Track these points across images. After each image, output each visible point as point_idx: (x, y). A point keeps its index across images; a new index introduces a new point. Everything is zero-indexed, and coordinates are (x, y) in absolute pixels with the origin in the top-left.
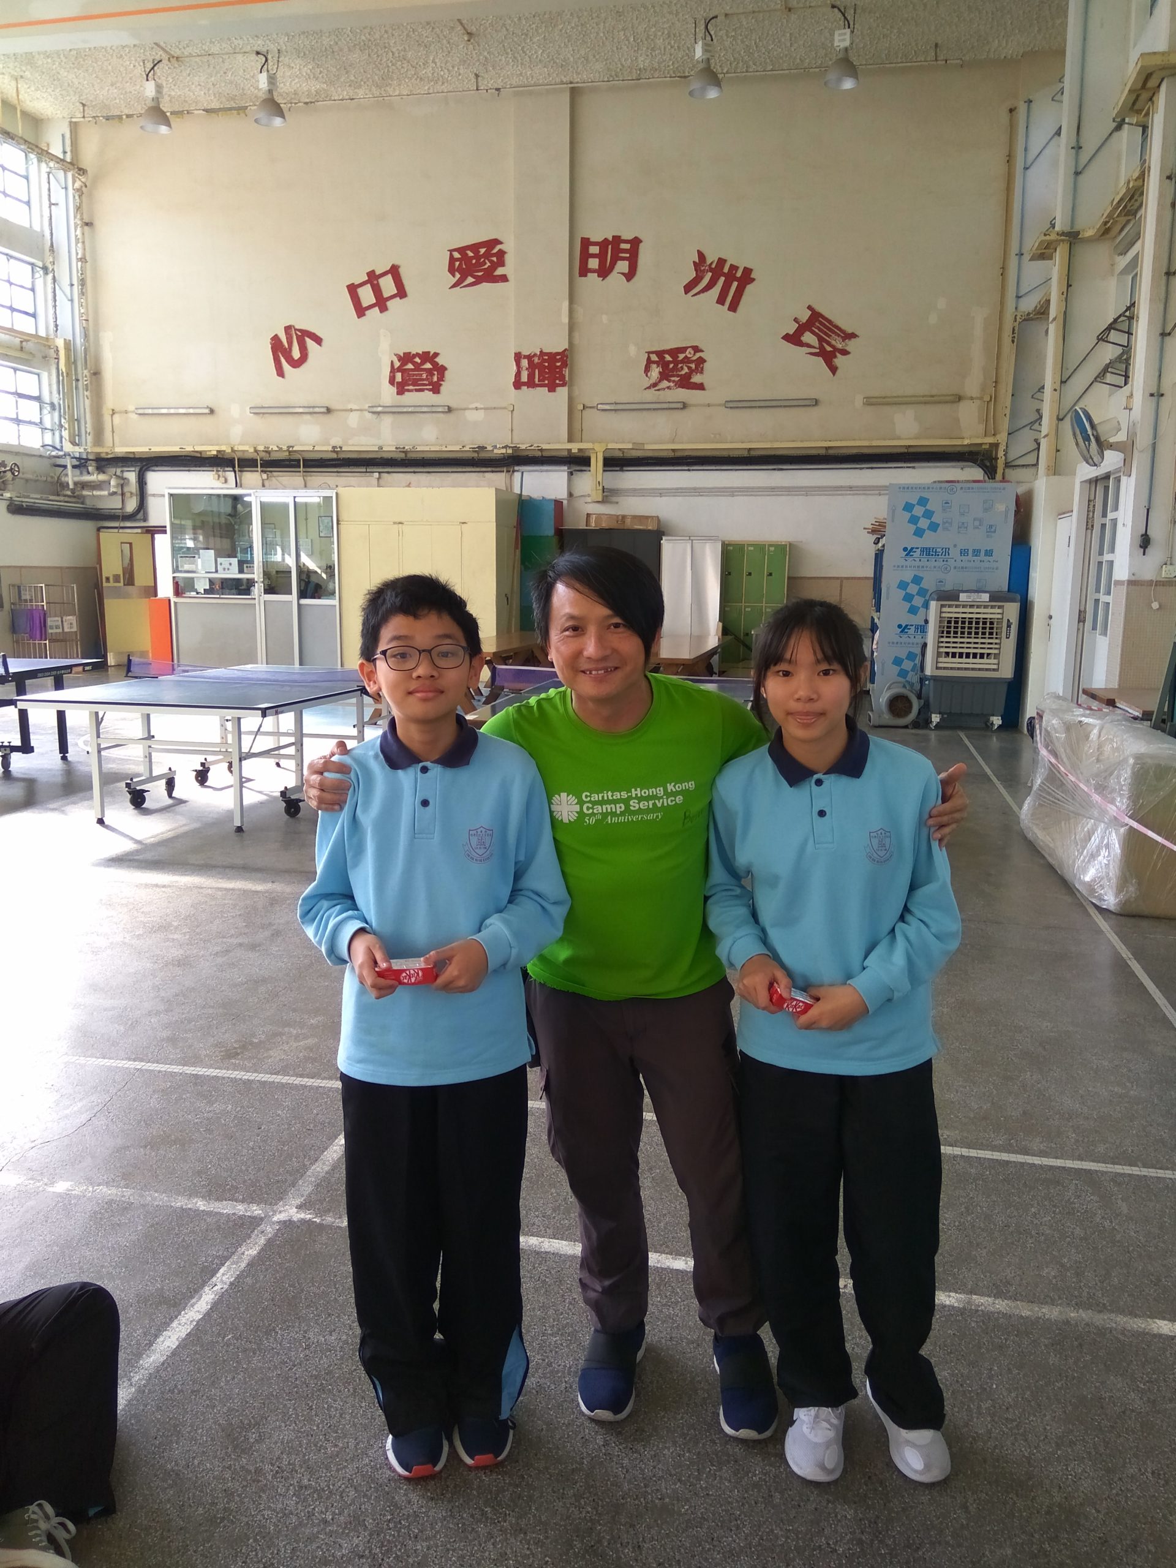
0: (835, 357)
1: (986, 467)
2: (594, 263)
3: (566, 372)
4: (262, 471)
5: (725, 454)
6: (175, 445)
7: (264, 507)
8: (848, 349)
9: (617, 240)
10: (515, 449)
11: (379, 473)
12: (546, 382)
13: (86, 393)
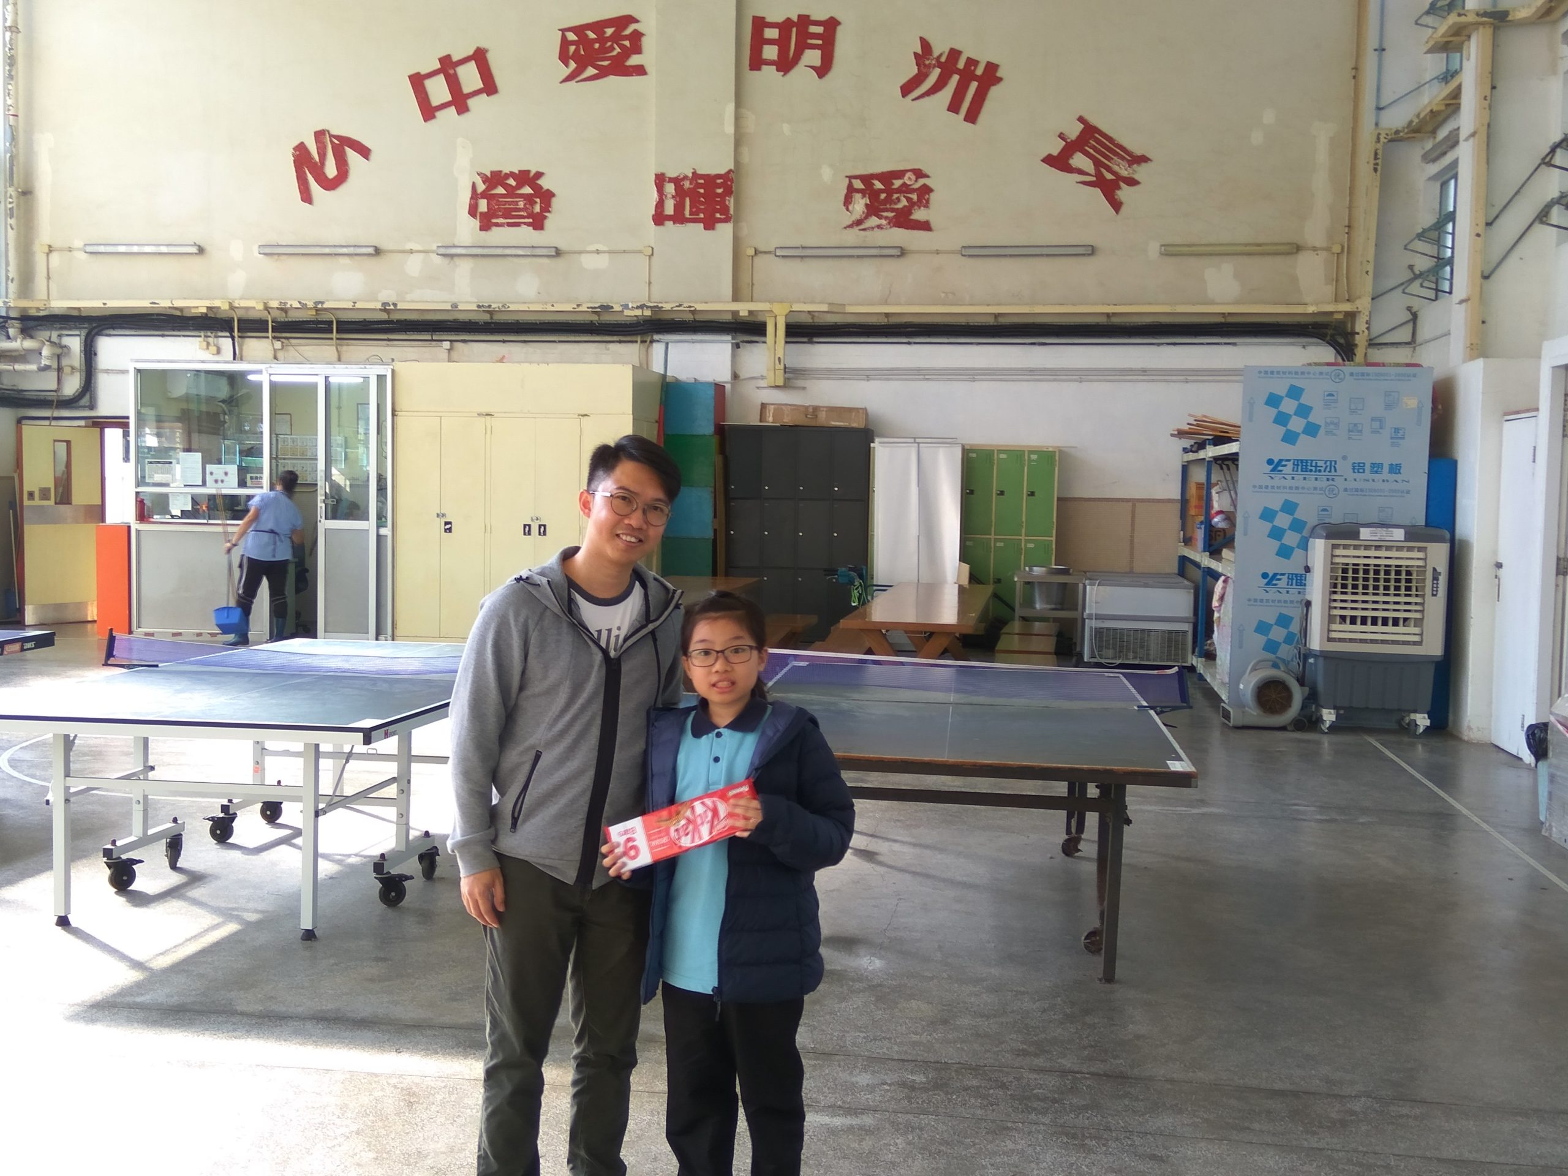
0: (1119, 188)
1: (1340, 345)
2: (770, 52)
3: (731, 202)
4: (274, 338)
5: (962, 321)
6: (144, 299)
7: (274, 386)
8: (1136, 177)
9: (804, 21)
10: (656, 309)
11: (451, 341)
12: (702, 216)
13: (10, 221)
